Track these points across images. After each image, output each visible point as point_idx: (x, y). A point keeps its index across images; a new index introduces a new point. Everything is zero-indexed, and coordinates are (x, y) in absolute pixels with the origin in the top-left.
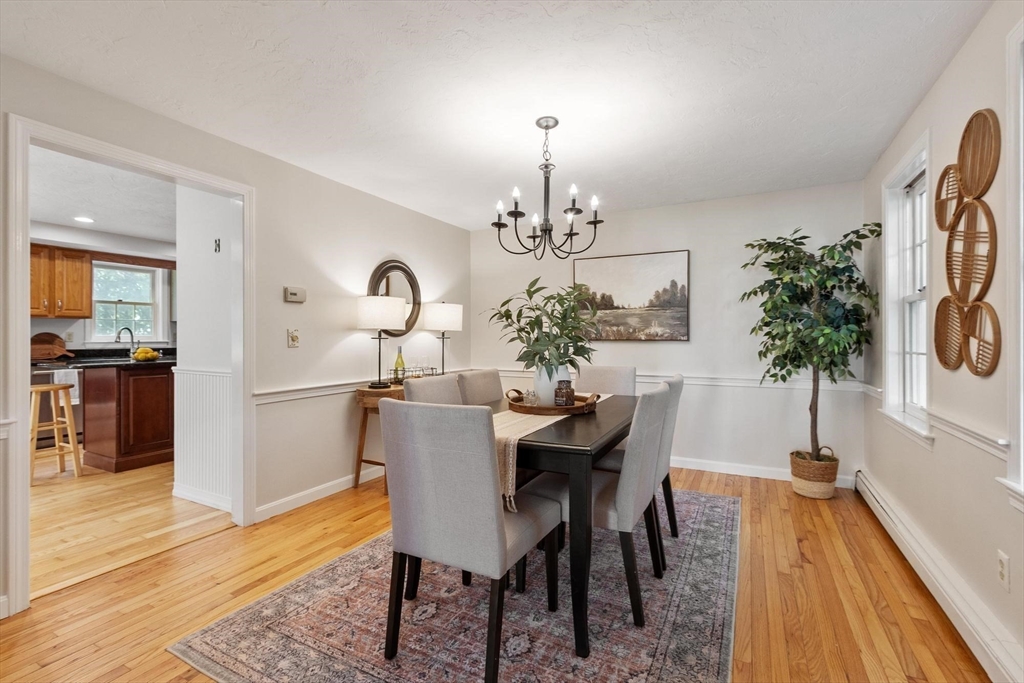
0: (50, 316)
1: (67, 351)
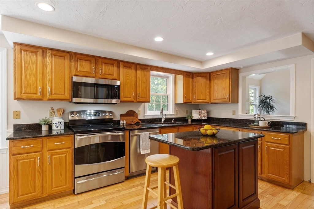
0: (135, 101)
1: (138, 119)
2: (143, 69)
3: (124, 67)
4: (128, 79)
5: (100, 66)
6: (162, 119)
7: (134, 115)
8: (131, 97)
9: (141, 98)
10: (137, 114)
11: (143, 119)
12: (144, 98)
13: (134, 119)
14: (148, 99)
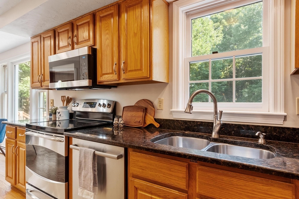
1: (155, 119)
2: (133, 6)
3: (102, 19)
4: (107, 39)
5: (75, 33)
6: (214, 125)
7: (146, 109)
8: (112, 73)
9: (129, 71)
10: (153, 107)
11: (167, 120)
12: (135, 70)
13: (145, 117)
14: (144, 73)
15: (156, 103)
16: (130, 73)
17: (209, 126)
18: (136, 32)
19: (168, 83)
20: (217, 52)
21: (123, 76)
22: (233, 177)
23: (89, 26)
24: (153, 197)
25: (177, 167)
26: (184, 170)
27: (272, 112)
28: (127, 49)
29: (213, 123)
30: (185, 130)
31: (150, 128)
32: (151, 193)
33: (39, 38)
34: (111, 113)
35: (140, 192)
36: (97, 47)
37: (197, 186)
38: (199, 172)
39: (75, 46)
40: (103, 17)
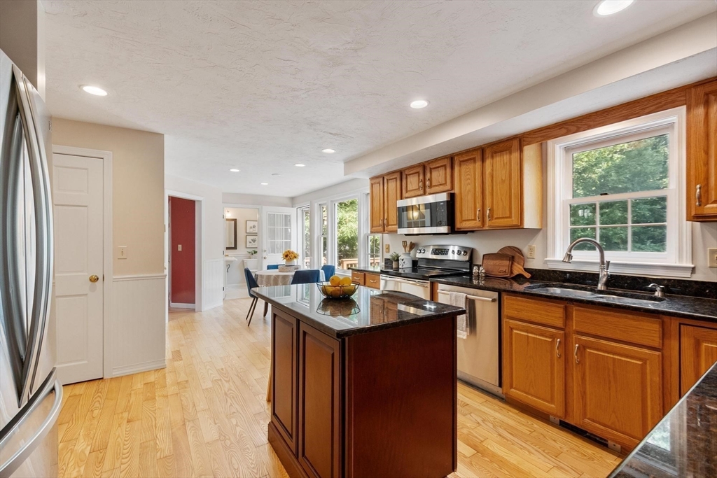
1: (525, 269)
2: (500, 152)
3: (461, 163)
4: (469, 184)
5: (428, 176)
6: (600, 276)
7: (513, 257)
8: (475, 220)
9: (496, 218)
10: (523, 255)
11: (540, 270)
12: (503, 218)
13: (511, 267)
14: (514, 221)
15: (525, 250)
16: (497, 220)
17: (594, 278)
18: (504, 179)
19: (541, 229)
20: (606, 194)
21: (488, 223)
22: (607, 315)
23: (446, 169)
24: (530, 335)
25: (554, 309)
26: (561, 310)
27: (678, 264)
28: (492, 195)
29: (599, 274)
30: (564, 282)
31: (519, 278)
32: (527, 332)
33: (381, 179)
34: (468, 261)
35: (515, 331)
36: (456, 191)
37: (574, 324)
38: (575, 312)
39: (428, 190)
40: (463, 161)
